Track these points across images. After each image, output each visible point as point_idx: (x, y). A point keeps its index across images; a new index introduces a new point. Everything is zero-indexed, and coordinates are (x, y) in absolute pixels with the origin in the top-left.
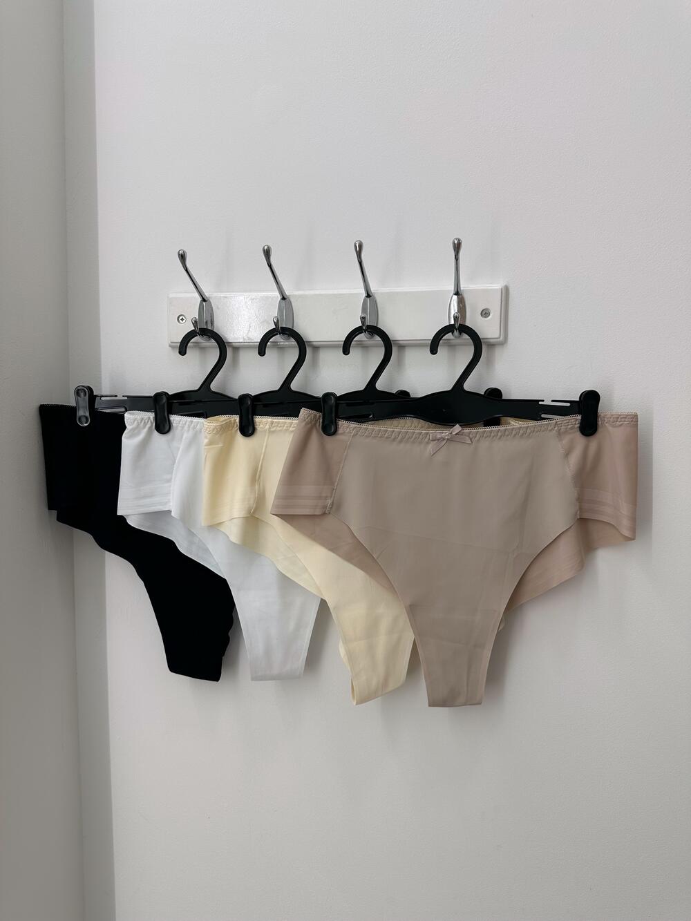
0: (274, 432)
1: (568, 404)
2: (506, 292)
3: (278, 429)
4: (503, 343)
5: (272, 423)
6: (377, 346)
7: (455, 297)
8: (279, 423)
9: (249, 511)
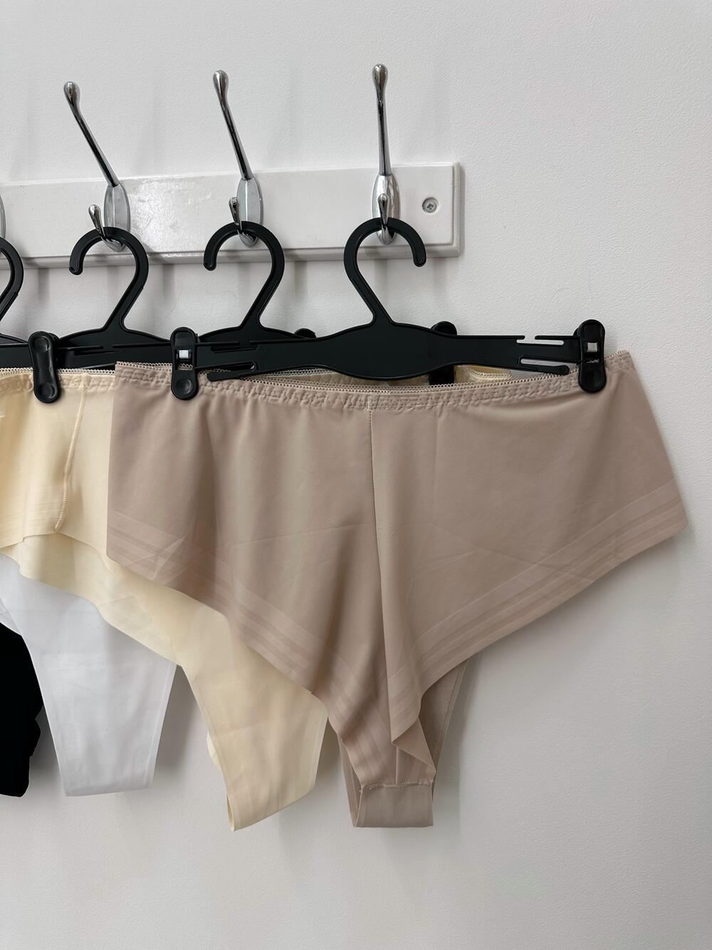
0: (93, 394)
2: (459, 175)
4: (456, 254)
6: (259, 261)
7: (382, 178)
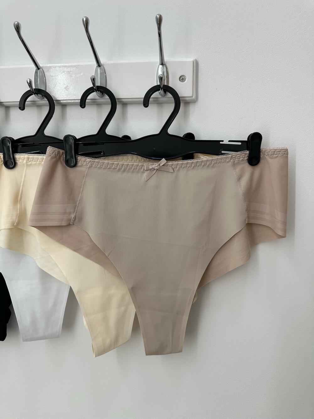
0: (31, 165)
1: (240, 143)
2: (196, 65)
3: (33, 163)
4: (195, 101)
5: (28, 158)
6: (106, 104)
7: (161, 66)
8: (33, 158)
9: (13, 224)
